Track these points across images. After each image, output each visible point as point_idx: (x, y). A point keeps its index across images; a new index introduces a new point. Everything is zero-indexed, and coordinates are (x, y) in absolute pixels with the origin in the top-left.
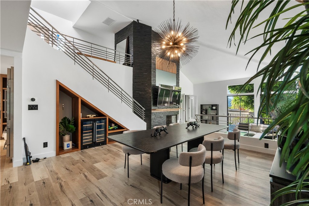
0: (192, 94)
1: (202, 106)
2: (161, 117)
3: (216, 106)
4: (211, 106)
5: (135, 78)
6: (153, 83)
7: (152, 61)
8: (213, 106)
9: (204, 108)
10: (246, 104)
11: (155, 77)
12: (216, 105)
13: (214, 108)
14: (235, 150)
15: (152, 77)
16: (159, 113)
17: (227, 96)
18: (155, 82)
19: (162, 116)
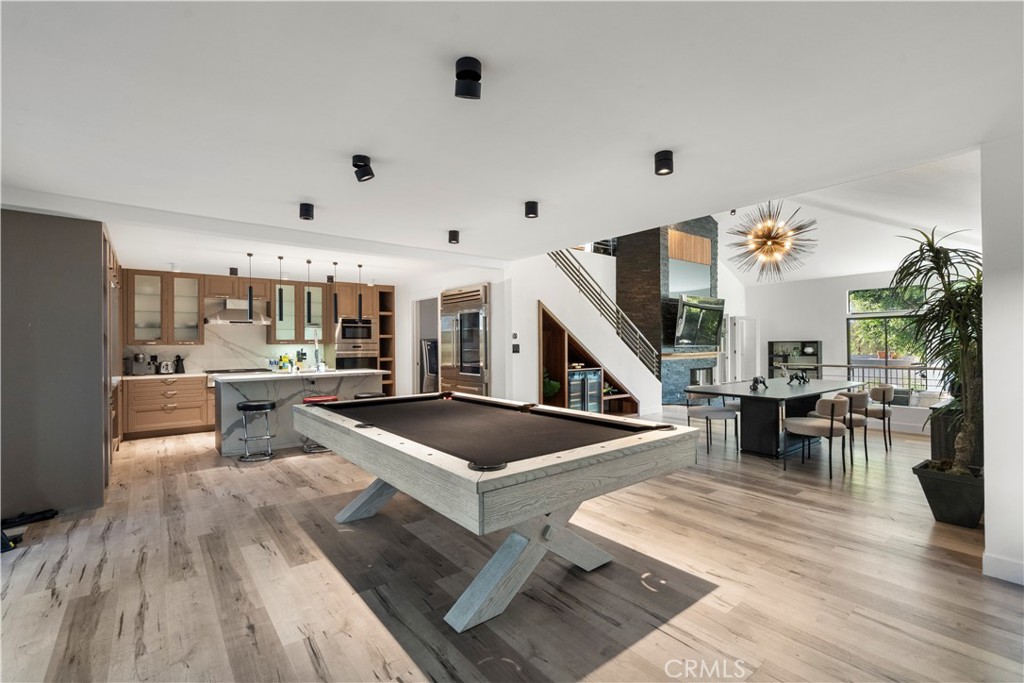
0: (742, 313)
1: (771, 345)
2: (679, 373)
3: (815, 344)
4: (799, 346)
5: (622, 282)
6: (663, 293)
7: (662, 241)
8: (804, 344)
9: (779, 350)
10: (902, 338)
11: (667, 278)
12: (816, 342)
13: (809, 350)
14: (883, 419)
15: (661, 277)
16: (675, 362)
17: (848, 319)
18: (667, 290)
19: (682, 369)
